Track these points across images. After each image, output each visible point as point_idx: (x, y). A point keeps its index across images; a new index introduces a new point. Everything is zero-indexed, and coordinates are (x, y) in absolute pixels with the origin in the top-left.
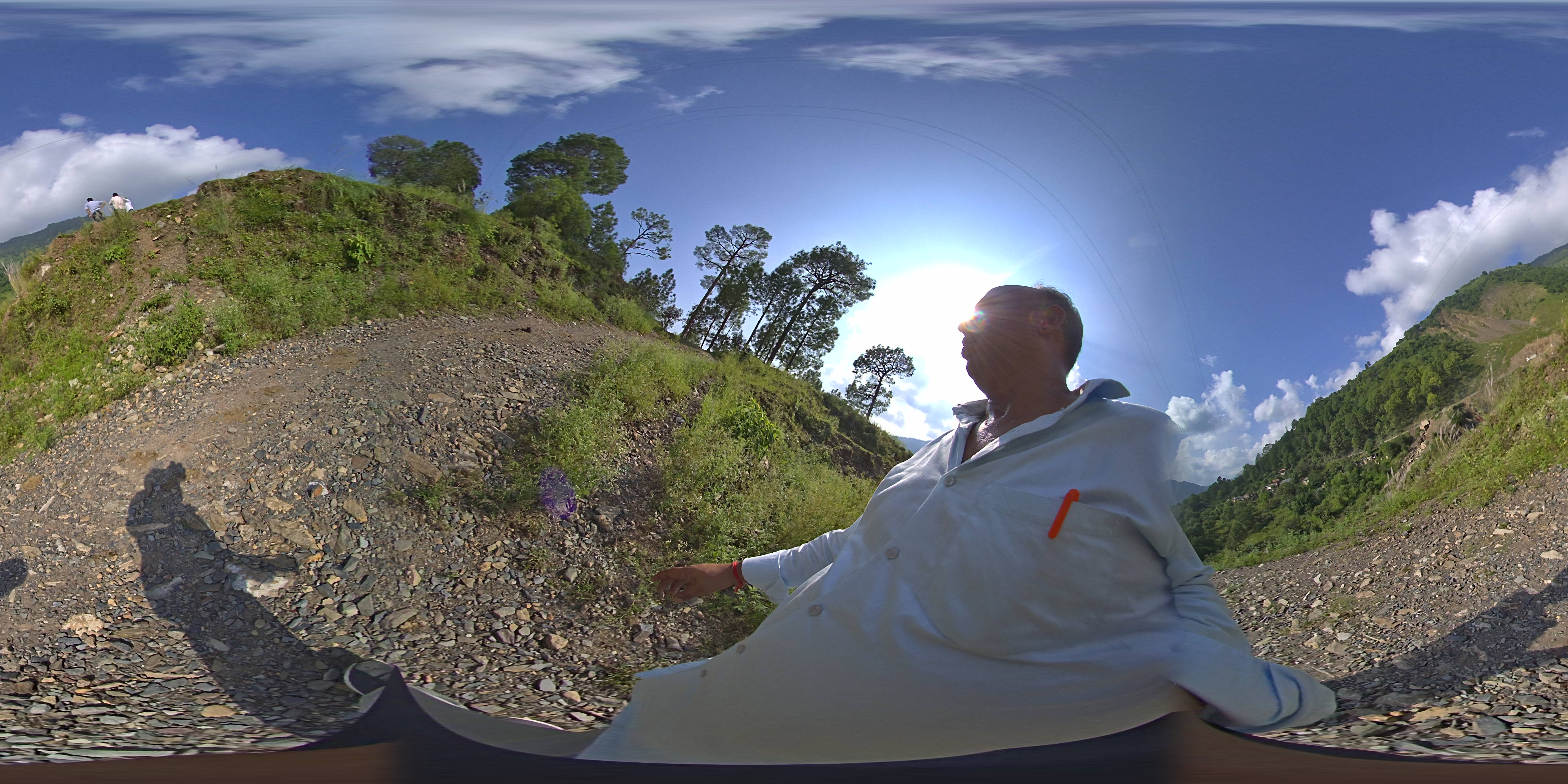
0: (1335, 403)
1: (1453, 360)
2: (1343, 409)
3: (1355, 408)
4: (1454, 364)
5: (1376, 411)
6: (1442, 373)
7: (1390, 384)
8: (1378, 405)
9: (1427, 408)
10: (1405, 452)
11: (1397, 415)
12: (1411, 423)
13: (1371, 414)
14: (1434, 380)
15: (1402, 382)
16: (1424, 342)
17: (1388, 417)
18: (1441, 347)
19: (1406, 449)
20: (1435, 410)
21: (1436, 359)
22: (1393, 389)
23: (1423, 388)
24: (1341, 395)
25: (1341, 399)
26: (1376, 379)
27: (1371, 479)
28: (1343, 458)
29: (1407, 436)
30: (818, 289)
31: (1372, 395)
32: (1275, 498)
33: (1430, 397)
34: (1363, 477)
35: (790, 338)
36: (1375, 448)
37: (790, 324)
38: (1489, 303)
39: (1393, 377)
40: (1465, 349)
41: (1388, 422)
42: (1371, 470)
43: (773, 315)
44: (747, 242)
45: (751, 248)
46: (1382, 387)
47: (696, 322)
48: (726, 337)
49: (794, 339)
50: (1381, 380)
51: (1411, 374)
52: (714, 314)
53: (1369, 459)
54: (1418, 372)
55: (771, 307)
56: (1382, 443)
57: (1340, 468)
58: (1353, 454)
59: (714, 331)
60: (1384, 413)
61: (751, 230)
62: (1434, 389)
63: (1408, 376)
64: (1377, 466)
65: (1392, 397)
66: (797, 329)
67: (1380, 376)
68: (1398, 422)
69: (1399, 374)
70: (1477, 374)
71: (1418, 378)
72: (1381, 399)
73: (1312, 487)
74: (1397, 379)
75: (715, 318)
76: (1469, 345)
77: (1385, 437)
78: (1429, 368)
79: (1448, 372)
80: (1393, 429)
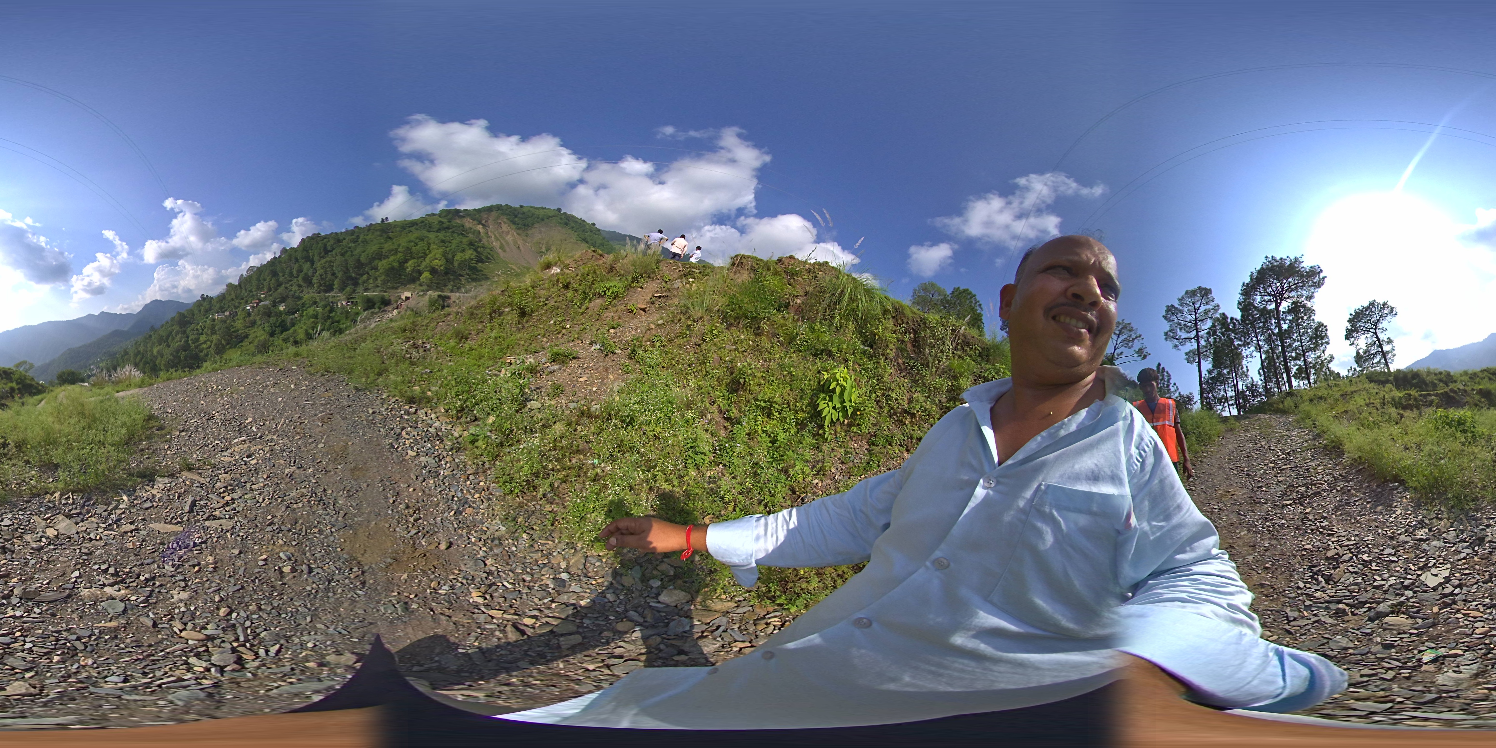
1: (467, 257)
2: (337, 250)
3: (349, 253)
4: (466, 260)
6: (449, 261)
7: (396, 246)
9: (418, 282)
10: (377, 310)
11: (387, 276)
12: (397, 288)
14: (439, 263)
15: (408, 250)
17: (378, 273)
18: (465, 240)
19: (380, 308)
20: (423, 288)
21: (453, 247)
22: (396, 252)
23: (423, 265)
24: (341, 237)
25: (339, 241)
26: (385, 236)
27: (338, 322)
28: (322, 294)
29: (387, 297)
30: (1280, 303)
31: (373, 248)
32: (252, 318)
33: (426, 275)
34: (332, 318)
35: (1290, 356)
36: (353, 295)
37: (1283, 346)
38: (538, 234)
39: (403, 242)
40: (485, 254)
41: (376, 279)
42: (341, 314)
43: (1266, 347)
44: (1197, 306)
45: (1203, 308)
46: (386, 246)
47: (1210, 395)
48: (1243, 391)
49: (1294, 355)
50: (390, 238)
51: (421, 246)
52: (1220, 379)
53: (344, 303)
54: (428, 249)
55: (1261, 343)
56: (362, 294)
57: (315, 303)
58: (332, 294)
59: (1231, 393)
60: (376, 269)
61: (1192, 294)
62: (433, 271)
63: (418, 247)
64: (347, 312)
65: (391, 258)
66: (1290, 345)
67: (391, 235)
68: (384, 282)
69: (410, 241)
70: (479, 280)
71: (425, 253)
72: (380, 256)
73: (286, 314)
74: (405, 245)
75: (1224, 382)
76: (492, 253)
77: (366, 290)
78: (441, 250)
79: (456, 264)
80: (378, 286)
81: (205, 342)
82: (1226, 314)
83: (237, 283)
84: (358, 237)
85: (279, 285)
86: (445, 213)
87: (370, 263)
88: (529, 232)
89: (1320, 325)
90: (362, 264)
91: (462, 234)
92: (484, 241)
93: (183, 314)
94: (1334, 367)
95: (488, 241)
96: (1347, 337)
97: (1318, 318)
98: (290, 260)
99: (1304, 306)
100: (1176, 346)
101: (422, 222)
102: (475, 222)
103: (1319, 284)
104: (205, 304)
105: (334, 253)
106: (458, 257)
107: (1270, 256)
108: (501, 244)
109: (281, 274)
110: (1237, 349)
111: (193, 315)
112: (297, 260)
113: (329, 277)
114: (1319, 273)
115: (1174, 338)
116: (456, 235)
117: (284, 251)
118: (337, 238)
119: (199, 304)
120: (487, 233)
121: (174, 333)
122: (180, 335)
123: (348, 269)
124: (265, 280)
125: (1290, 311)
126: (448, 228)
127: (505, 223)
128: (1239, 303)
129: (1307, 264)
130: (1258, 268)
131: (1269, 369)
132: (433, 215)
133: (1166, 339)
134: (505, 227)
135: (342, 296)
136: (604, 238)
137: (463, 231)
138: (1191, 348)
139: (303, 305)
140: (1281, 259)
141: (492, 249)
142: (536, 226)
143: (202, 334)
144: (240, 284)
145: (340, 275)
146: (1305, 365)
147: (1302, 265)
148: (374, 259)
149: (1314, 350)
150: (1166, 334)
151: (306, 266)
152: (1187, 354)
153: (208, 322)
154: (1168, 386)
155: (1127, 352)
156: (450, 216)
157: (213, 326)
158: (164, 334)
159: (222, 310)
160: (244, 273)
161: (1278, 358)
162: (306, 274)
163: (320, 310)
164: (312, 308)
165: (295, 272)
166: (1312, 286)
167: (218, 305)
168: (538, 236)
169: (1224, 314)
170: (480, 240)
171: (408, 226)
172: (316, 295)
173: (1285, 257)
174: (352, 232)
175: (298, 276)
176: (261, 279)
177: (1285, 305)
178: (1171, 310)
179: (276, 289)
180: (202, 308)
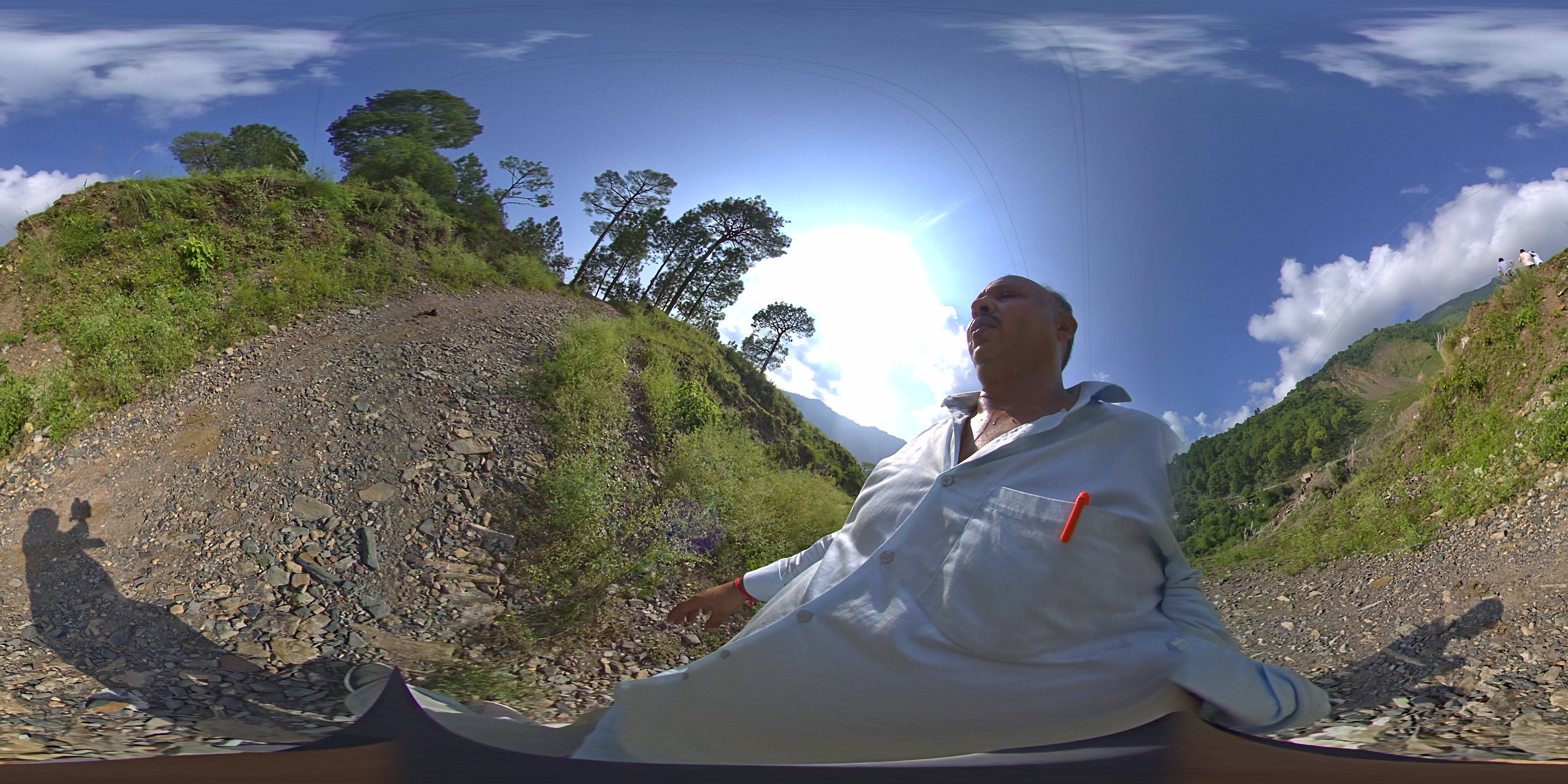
0: (1219, 444)
1: (1341, 415)
2: (1226, 451)
3: (1238, 452)
4: (1342, 419)
5: (1259, 458)
6: (1329, 427)
7: (1276, 433)
8: (1262, 452)
9: (1311, 460)
10: (1282, 502)
11: (1280, 465)
12: (1293, 474)
13: (1253, 461)
14: (1320, 434)
15: (1288, 432)
16: (1314, 395)
17: (1270, 465)
18: (1330, 402)
19: (1285, 499)
20: (1318, 464)
21: (1324, 413)
22: (1278, 438)
23: (1308, 441)
24: (1227, 437)
25: (1226, 441)
26: (1264, 426)
27: (1244, 524)
28: (1219, 499)
29: (1288, 487)
31: (1257, 441)
33: (1315, 450)
34: (1236, 521)
36: (1253, 494)
38: (1378, 360)
39: (1280, 427)
40: (1354, 405)
41: (1270, 471)
42: (1244, 515)
46: (1267, 436)
50: (1269, 427)
51: (1298, 425)
53: (1245, 504)
54: (1305, 424)
56: (1261, 490)
57: (1213, 509)
58: (1229, 497)
60: (1266, 461)
62: (1320, 443)
63: (1295, 427)
64: (1252, 513)
65: (1277, 446)
67: (1268, 424)
68: (1279, 472)
69: (1287, 424)
70: (1364, 431)
71: (1304, 430)
72: (1265, 447)
73: (1182, 523)
74: (1283, 429)
77: (1264, 485)
78: (1317, 421)
79: (1335, 427)
80: (1274, 478)
84: (1241, 434)
86: (1301, 385)
88: (1372, 363)
90: (1251, 459)
91: (1325, 398)
92: (1344, 393)
95: (1347, 392)
101: (1288, 402)
106: (1334, 419)
108: (1359, 388)
113: (1223, 480)
116: (1320, 401)
118: (1223, 439)
120: (1342, 385)
123: (1239, 468)
126: (1310, 398)
127: (1348, 368)
132: (1293, 391)
135: (1240, 497)
137: (1324, 395)
139: (1200, 513)
141: (1355, 397)
145: (1233, 475)
151: (1198, 471)
162: (1199, 480)
163: (1219, 515)
164: (1211, 514)
168: (1382, 363)
170: (1342, 395)
171: (1279, 410)
172: (1212, 500)
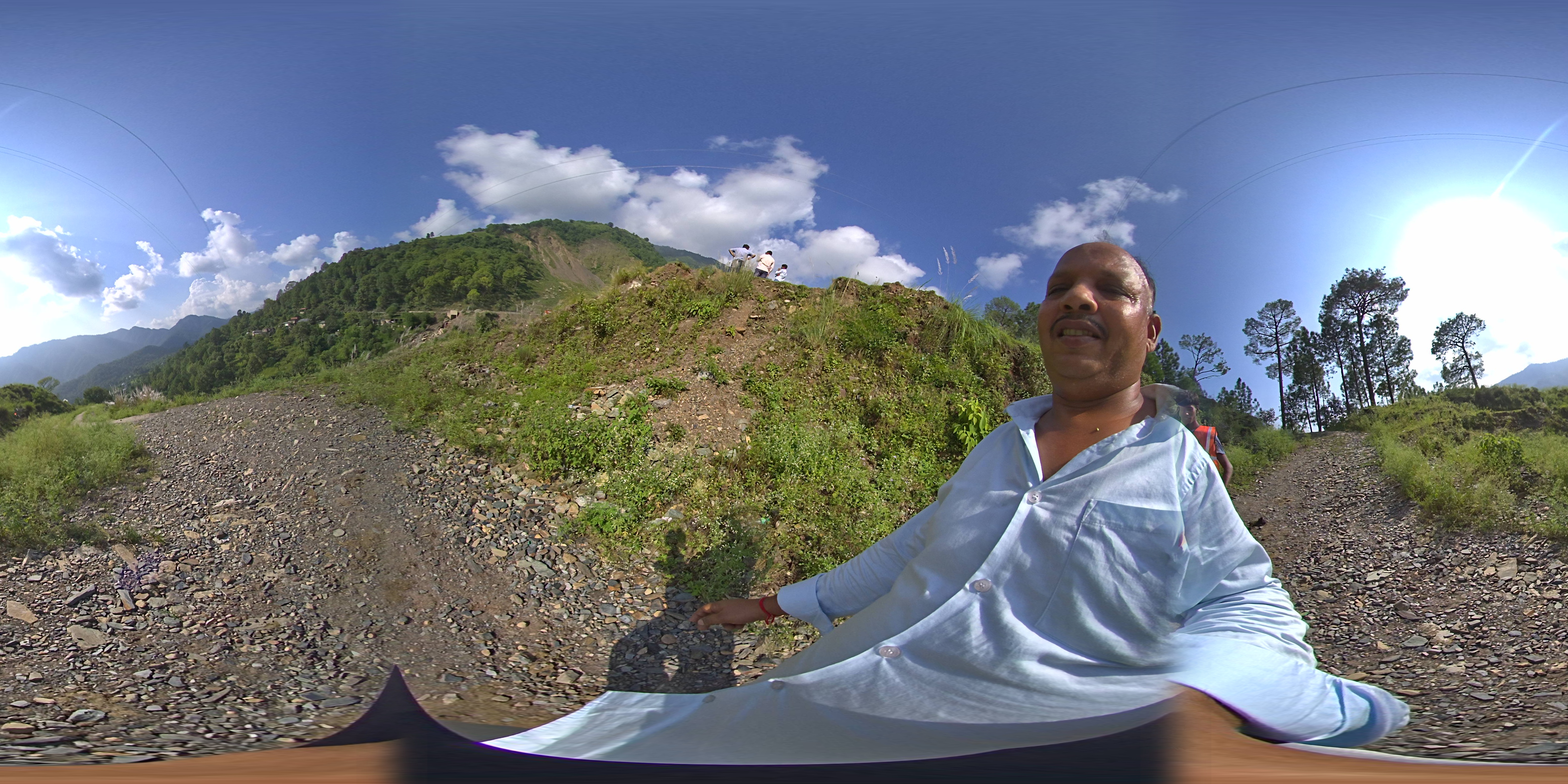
1: (516, 273)
2: (381, 266)
3: (394, 268)
4: (515, 277)
5: (414, 280)
6: (497, 278)
7: (441, 262)
9: (464, 300)
10: (422, 329)
11: (433, 293)
12: (442, 306)
14: (486, 280)
15: (454, 266)
16: (502, 242)
17: (423, 291)
18: (514, 256)
19: (425, 327)
20: (469, 306)
21: (501, 263)
22: (442, 268)
23: (470, 281)
26: (431, 251)
27: (381, 341)
28: (364, 311)
29: (432, 316)
30: (1362, 316)
31: (418, 264)
32: (290, 335)
33: (473, 292)
34: (375, 337)
35: (1373, 371)
36: (398, 313)
37: (1365, 361)
38: (590, 249)
39: (449, 258)
40: (535, 271)
41: (421, 296)
42: (384, 332)
43: (1348, 363)
44: (1278, 319)
45: (1284, 321)
46: (431, 262)
47: (1291, 411)
48: (1324, 408)
49: (1376, 370)
50: (436, 254)
51: (468, 262)
52: (1301, 395)
53: (387, 321)
54: (476, 265)
55: (1342, 358)
56: (407, 311)
57: (357, 321)
58: (374, 311)
59: (1312, 410)
60: (421, 286)
61: (1272, 306)
62: (481, 288)
63: (464, 263)
64: (391, 331)
65: (437, 275)
66: (1373, 360)
67: (436, 250)
68: (430, 300)
69: (457, 257)
70: (529, 298)
71: (472, 270)
72: (425, 272)
73: (326, 332)
74: (451, 260)
75: (1304, 398)
76: (542, 270)
77: (412, 307)
78: (489, 266)
79: (504, 281)
80: (423, 304)
81: (241, 360)
82: (1307, 328)
83: (275, 299)
84: (404, 252)
85: (320, 301)
86: (493, 228)
87: (416, 280)
88: (580, 248)
89: (1404, 339)
90: (408, 281)
91: (511, 250)
92: (534, 257)
93: (219, 330)
94: (1418, 381)
95: (537, 257)
96: (1434, 352)
97: (1401, 332)
98: (331, 276)
99: (1387, 320)
100: (1257, 361)
101: (469, 237)
102: (524, 238)
103: (1402, 297)
104: (241, 321)
105: (376, 269)
106: (507, 274)
107: (1350, 269)
108: (551, 261)
109: (321, 291)
110: (1317, 364)
111: (229, 331)
112: (338, 276)
113: (372, 294)
114: (1402, 286)
115: (1254, 352)
116: (504, 251)
117: (325, 266)
118: (381, 254)
119: (235, 320)
120: (536, 249)
121: (208, 350)
122: (214, 353)
123: (392, 286)
124: (304, 296)
125: (1372, 325)
126: (496, 243)
127: (555, 238)
128: (1321, 317)
129: (1389, 276)
130: (1340, 280)
131: (1350, 385)
132: (480, 230)
133: (1246, 353)
134: (555, 243)
135: (385, 314)
136: (658, 254)
137: (511, 247)
138: (1273, 363)
139: (344, 322)
140: (1362, 271)
141: (541, 265)
142: (586, 241)
143: (238, 351)
144: (278, 300)
145: (383, 291)
146: (1388, 380)
147: (1385, 277)
148: (419, 275)
149: (1398, 364)
150: (1246, 348)
151: (348, 282)
152: (1268, 368)
153: (245, 339)
154: (1249, 402)
155: (1208, 367)
156: (498, 231)
157: (250, 344)
158: (198, 351)
159: (259, 327)
160: (283, 289)
161: (1360, 373)
162: (347, 290)
163: (362, 328)
164: (354, 326)
165: (336, 288)
166: (1395, 298)
167: (255, 322)
168: (589, 252)
169: (1304, 328)
170: (530, 257)
171: (455, 241)
172: (357, 313)
173: (1366, 269)
174: (397, 248)
175: (339, 292)
176: (301, 295)
177: (1367, 319)
178: (1251, 324)
179: (316, 306)
180: (239, 325)
